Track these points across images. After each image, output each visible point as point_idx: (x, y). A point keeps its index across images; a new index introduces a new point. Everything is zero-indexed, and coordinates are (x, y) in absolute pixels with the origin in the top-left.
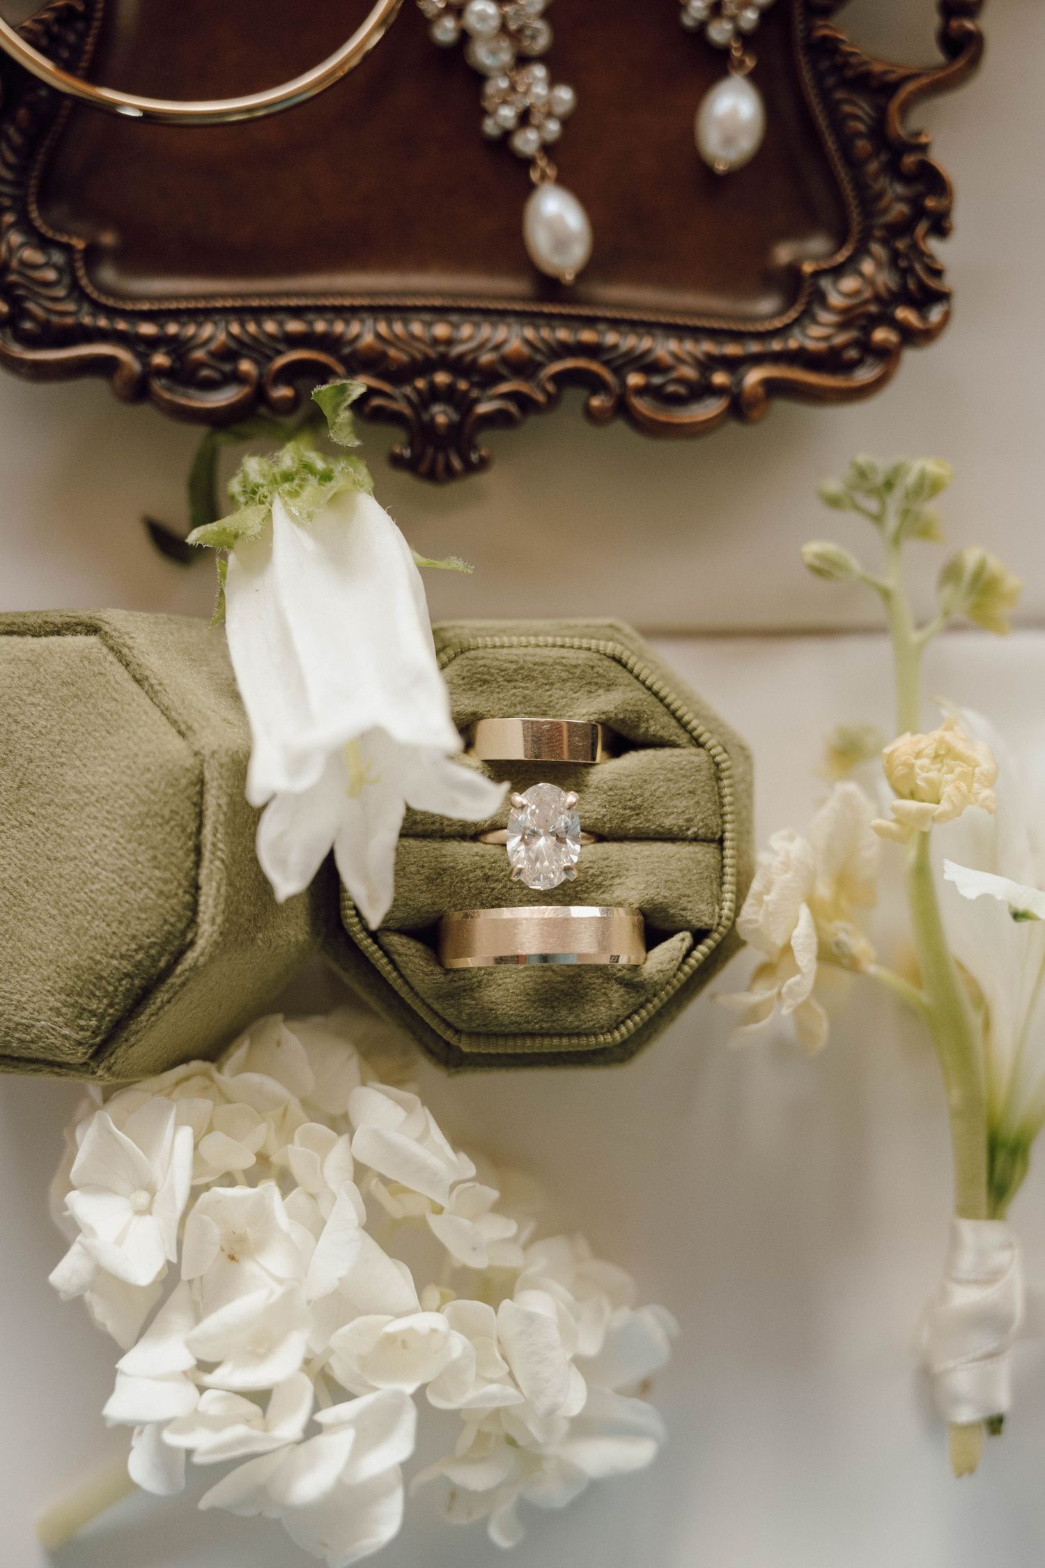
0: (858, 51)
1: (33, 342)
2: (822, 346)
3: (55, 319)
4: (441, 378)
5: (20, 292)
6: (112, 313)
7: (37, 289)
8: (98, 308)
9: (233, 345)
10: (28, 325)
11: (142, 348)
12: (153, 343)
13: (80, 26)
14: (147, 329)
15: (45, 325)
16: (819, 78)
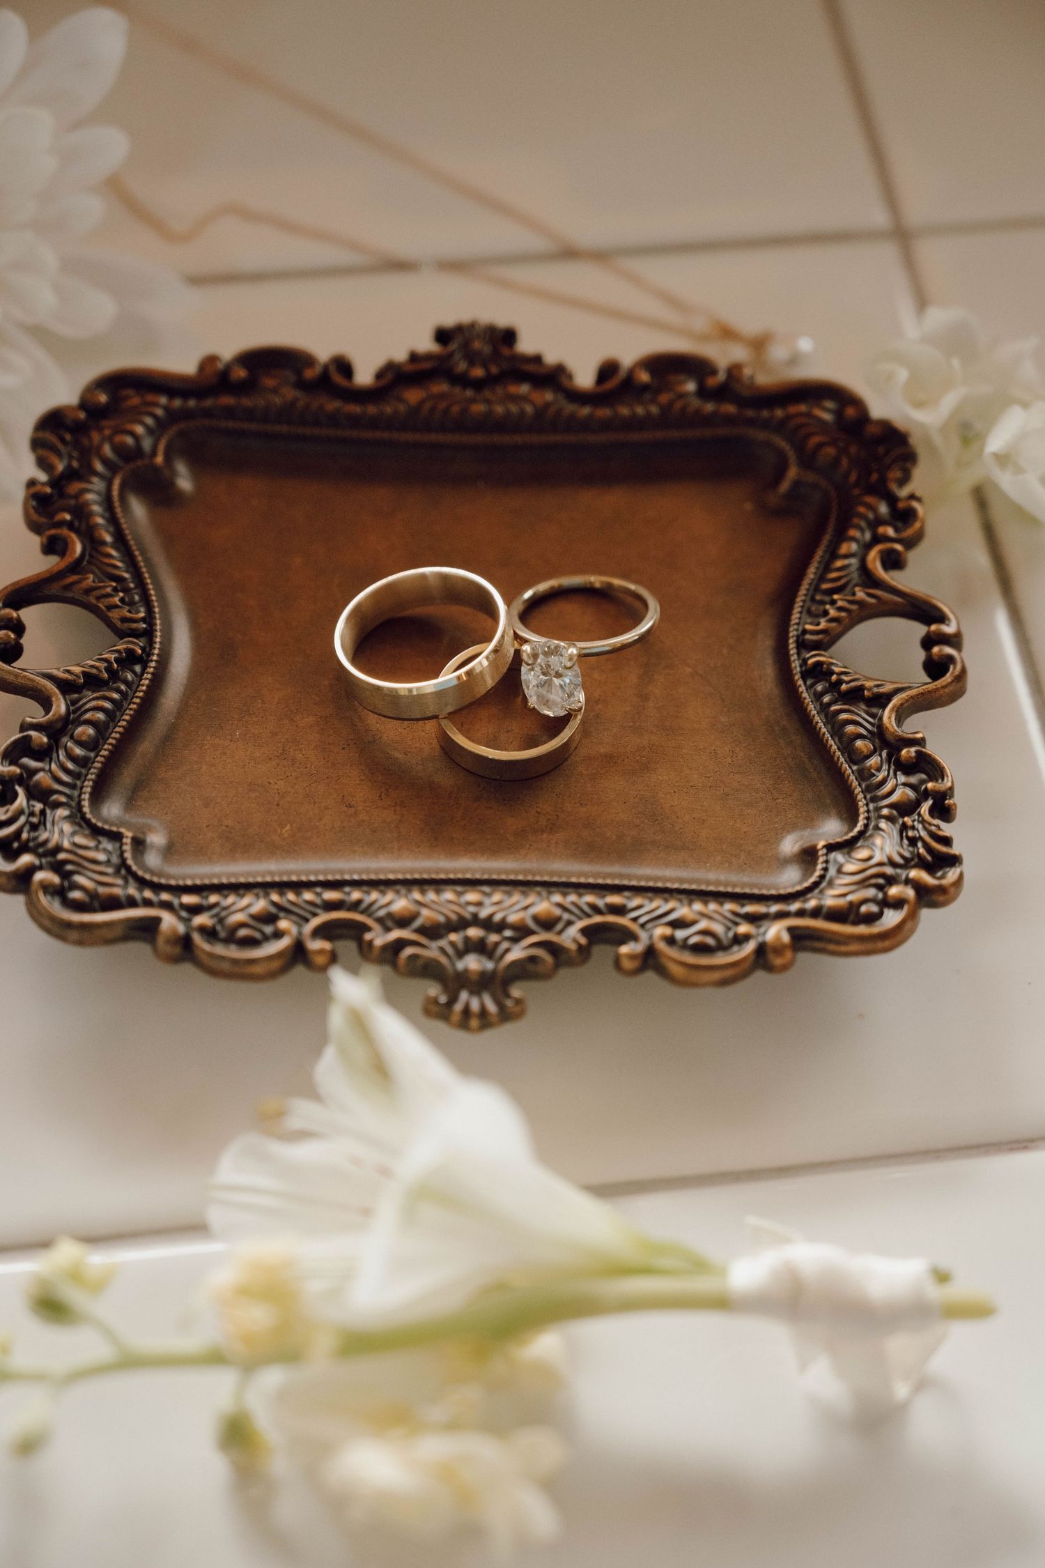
0: (851, 671)
1: (79, 907)
2: (841, 902)
3: (101, 890)
4: (474, 932)
5: (69, 867)
6: (157, 888)
7: (86, 864)
8: (143, 883)
9: (273, 910)
10: (76, 895)
11: (184, 914)
12: (195, 910)
13: (138, 668)
14: (188, 899)
15: (93, 895)
16: (818, 696)
